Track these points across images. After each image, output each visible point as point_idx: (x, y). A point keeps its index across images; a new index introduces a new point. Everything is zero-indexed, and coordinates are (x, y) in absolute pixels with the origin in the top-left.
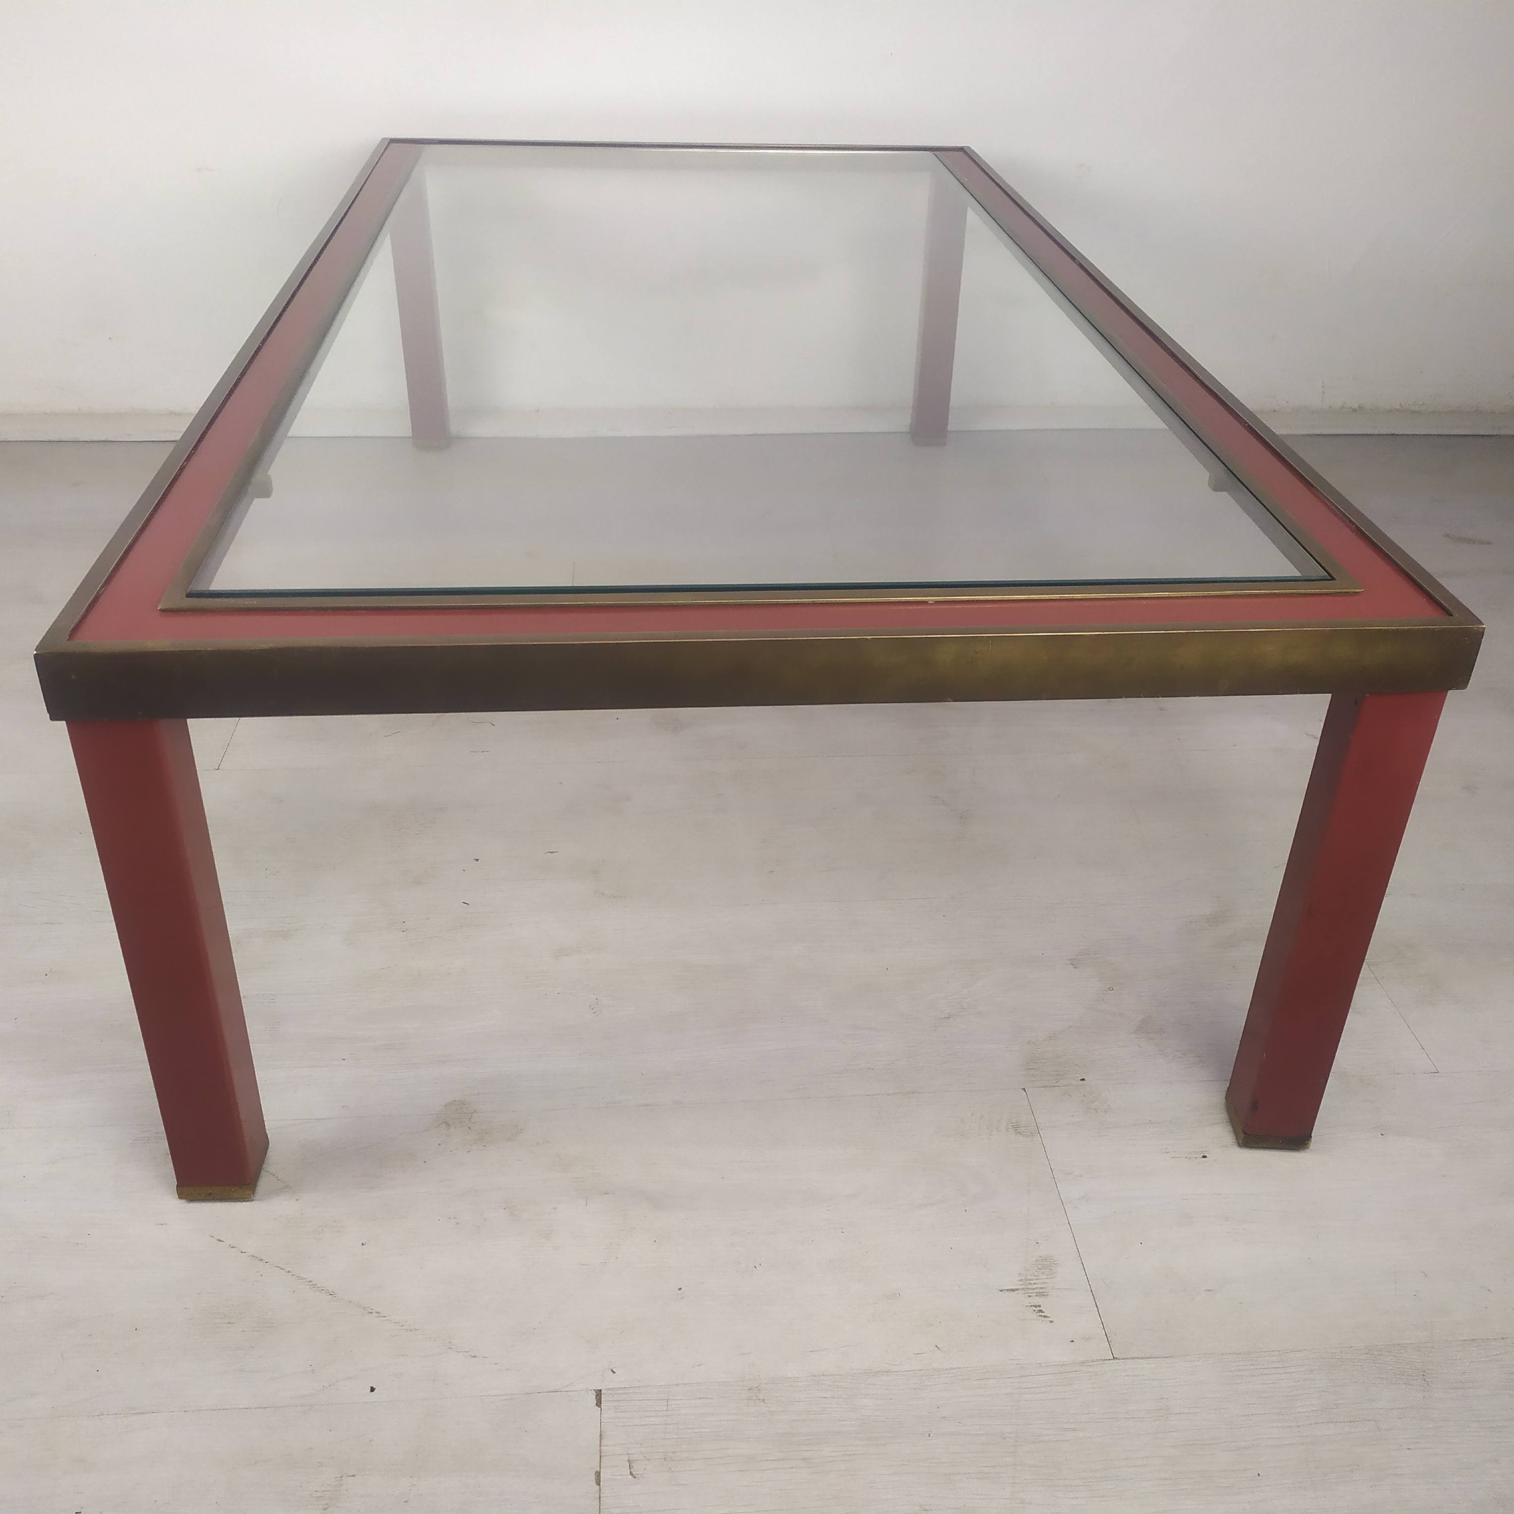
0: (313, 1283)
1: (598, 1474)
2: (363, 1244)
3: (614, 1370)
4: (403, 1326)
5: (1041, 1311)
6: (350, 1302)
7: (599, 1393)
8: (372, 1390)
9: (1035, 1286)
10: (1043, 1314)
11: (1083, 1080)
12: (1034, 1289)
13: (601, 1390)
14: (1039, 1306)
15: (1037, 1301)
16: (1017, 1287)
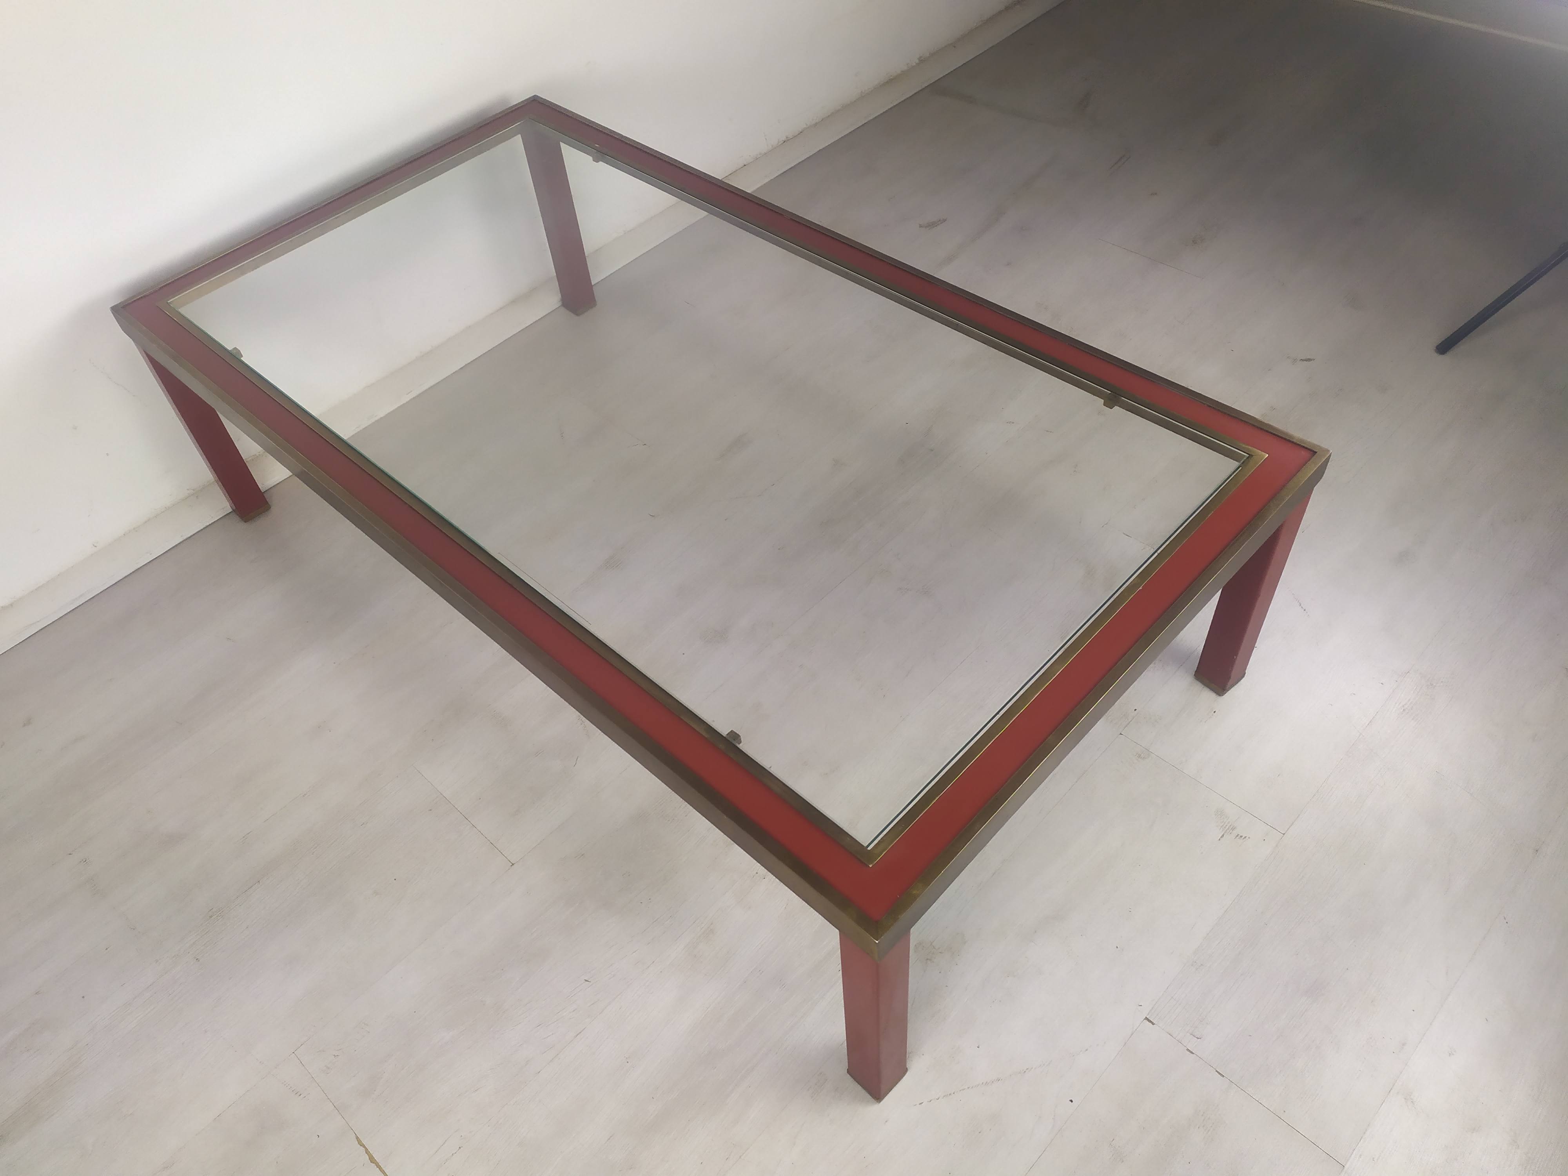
0: (985, 1082)
1: (1188, 1050)
2: (978, 1047)
3: (1140, 1004)
4: (1044, 1065)
5: (1241, 836)
6: (1011, 1076)
7: (1146, 1019)
8: (1071, 1101)
9: (1227, 827)
10: (1243, 837)
11: (1135, 710)
12: (1228, 829)
13: (1146, 1017)
14: (1238, 835)
15: (1235, 832)
16: (1222, 833)
